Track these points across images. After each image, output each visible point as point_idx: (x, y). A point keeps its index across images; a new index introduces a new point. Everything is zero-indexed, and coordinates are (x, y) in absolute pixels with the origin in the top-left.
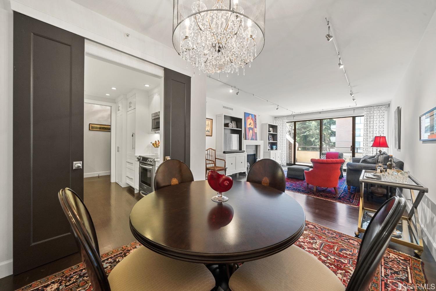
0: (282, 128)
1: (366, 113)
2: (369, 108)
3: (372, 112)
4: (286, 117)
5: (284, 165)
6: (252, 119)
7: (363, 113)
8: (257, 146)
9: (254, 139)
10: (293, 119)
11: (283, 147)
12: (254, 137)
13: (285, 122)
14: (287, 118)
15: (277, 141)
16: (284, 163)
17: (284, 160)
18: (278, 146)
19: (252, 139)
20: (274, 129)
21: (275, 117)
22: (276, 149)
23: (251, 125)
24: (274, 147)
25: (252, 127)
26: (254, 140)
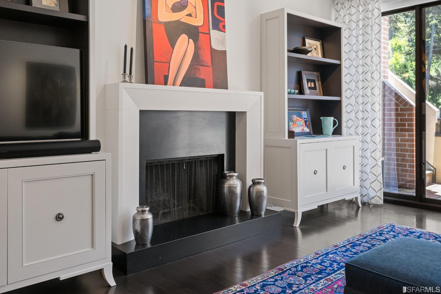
0: (360, 39)
5: (373, 201)
9: (209, 82)
12: (205, 74)
13: (377, 14)
15: (339, 94)
16: (372, 194)
17: (374, 178)
18: (345, 117)
19: (192, 82)
20: (327, 46)
22: (337, 131)
23: (185, 12)
24: (329, 122)
25: (196, 21)
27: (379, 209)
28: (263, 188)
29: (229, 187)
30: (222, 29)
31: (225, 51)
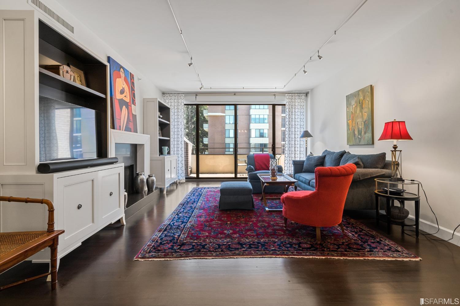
1: (287, 100)
2: (291, 94)
3: (293, 100)
4: (183, 95)
5: (182, 181)
6: (126, 80)
7: (284, 100)
8: (135, 148)
9: (132, 130)
10: (196, 100)
11: (180, 149)
12: (131, 126)
13: (183, 104)
14: (185, 96)
15: (170, 137)
16: (181, 178)
18: (172, 146)
19: (128, 129)
21: (164, 93)
22: (169, 153)
23: (124, 95)
24: (166, 149)
25: (127, 100)
26: (131, 132)
27: (184, 184)
28: (154, 178)
29: (140, 179)
30: (135, 104)
31: (136, 115)
